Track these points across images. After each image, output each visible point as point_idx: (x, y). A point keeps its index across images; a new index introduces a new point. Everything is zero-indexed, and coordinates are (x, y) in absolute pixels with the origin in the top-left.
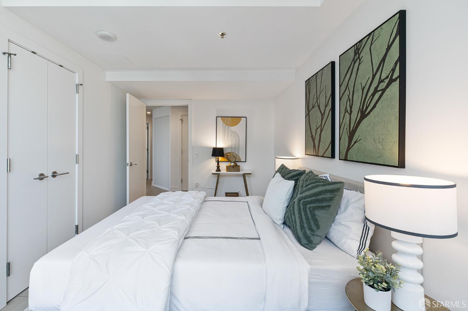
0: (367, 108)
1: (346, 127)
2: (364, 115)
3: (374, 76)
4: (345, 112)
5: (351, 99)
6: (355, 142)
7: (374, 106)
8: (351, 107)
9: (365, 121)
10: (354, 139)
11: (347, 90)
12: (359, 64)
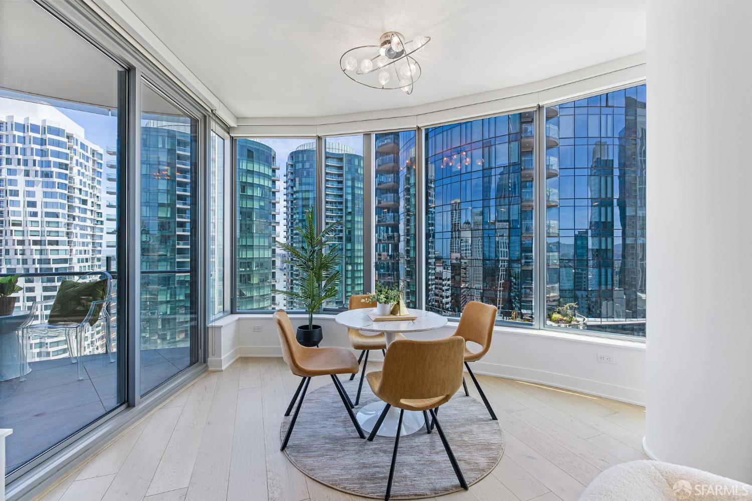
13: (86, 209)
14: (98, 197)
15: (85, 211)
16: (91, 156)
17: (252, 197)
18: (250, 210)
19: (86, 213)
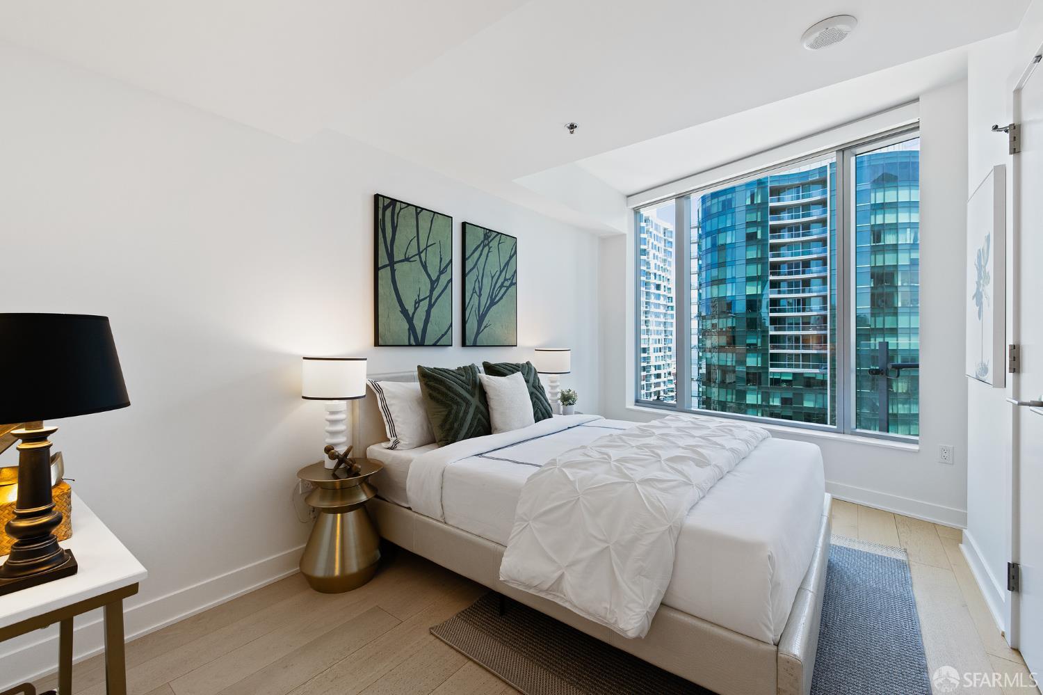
0: (496, 296)
1: (474, 309)
2: (493, 303)
3: (501, 272)
4: (473, 293)
5: (480, 281)
6: (485, 327)
7: (501, 298)
8: (480, 290)
9: (494, 308)
10: (484, 324)
11: (475, 270)
12: (489, 252)
13: (659, 295)
14: (668, 280)
15: (658, 297)
16: (662, 236)
17: (895, 248)
18: (892, 269)
19: (659, 299)
